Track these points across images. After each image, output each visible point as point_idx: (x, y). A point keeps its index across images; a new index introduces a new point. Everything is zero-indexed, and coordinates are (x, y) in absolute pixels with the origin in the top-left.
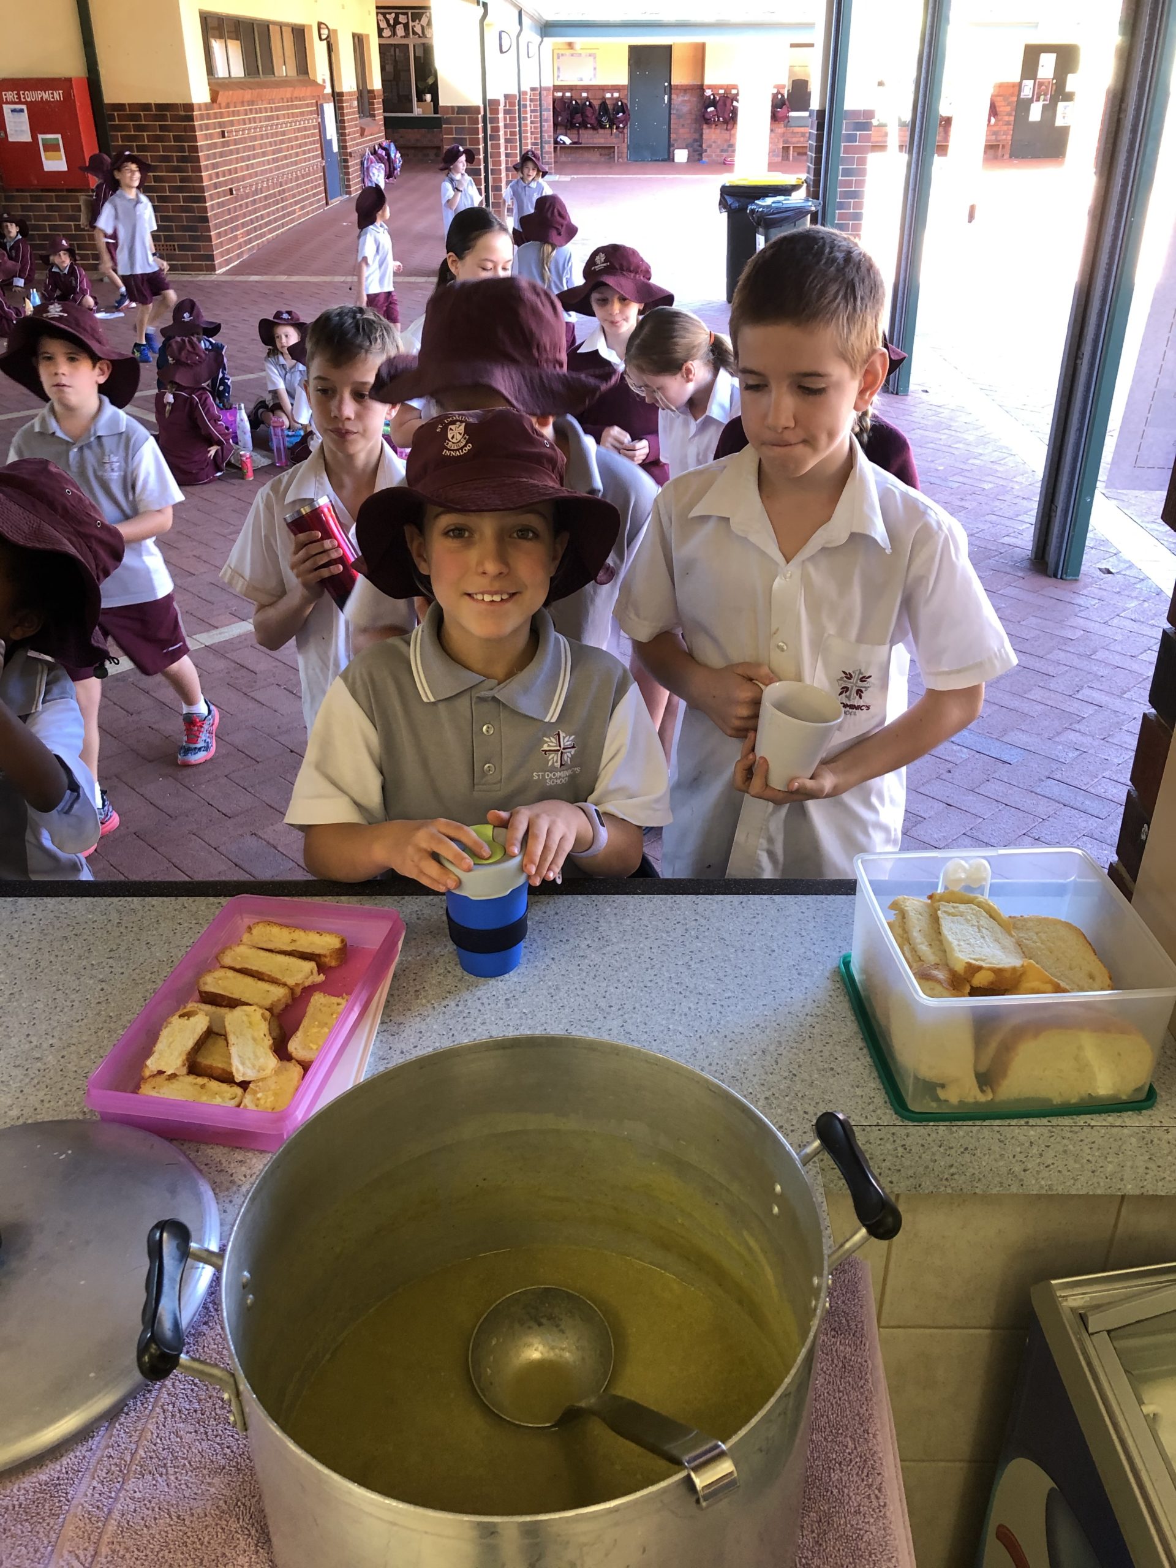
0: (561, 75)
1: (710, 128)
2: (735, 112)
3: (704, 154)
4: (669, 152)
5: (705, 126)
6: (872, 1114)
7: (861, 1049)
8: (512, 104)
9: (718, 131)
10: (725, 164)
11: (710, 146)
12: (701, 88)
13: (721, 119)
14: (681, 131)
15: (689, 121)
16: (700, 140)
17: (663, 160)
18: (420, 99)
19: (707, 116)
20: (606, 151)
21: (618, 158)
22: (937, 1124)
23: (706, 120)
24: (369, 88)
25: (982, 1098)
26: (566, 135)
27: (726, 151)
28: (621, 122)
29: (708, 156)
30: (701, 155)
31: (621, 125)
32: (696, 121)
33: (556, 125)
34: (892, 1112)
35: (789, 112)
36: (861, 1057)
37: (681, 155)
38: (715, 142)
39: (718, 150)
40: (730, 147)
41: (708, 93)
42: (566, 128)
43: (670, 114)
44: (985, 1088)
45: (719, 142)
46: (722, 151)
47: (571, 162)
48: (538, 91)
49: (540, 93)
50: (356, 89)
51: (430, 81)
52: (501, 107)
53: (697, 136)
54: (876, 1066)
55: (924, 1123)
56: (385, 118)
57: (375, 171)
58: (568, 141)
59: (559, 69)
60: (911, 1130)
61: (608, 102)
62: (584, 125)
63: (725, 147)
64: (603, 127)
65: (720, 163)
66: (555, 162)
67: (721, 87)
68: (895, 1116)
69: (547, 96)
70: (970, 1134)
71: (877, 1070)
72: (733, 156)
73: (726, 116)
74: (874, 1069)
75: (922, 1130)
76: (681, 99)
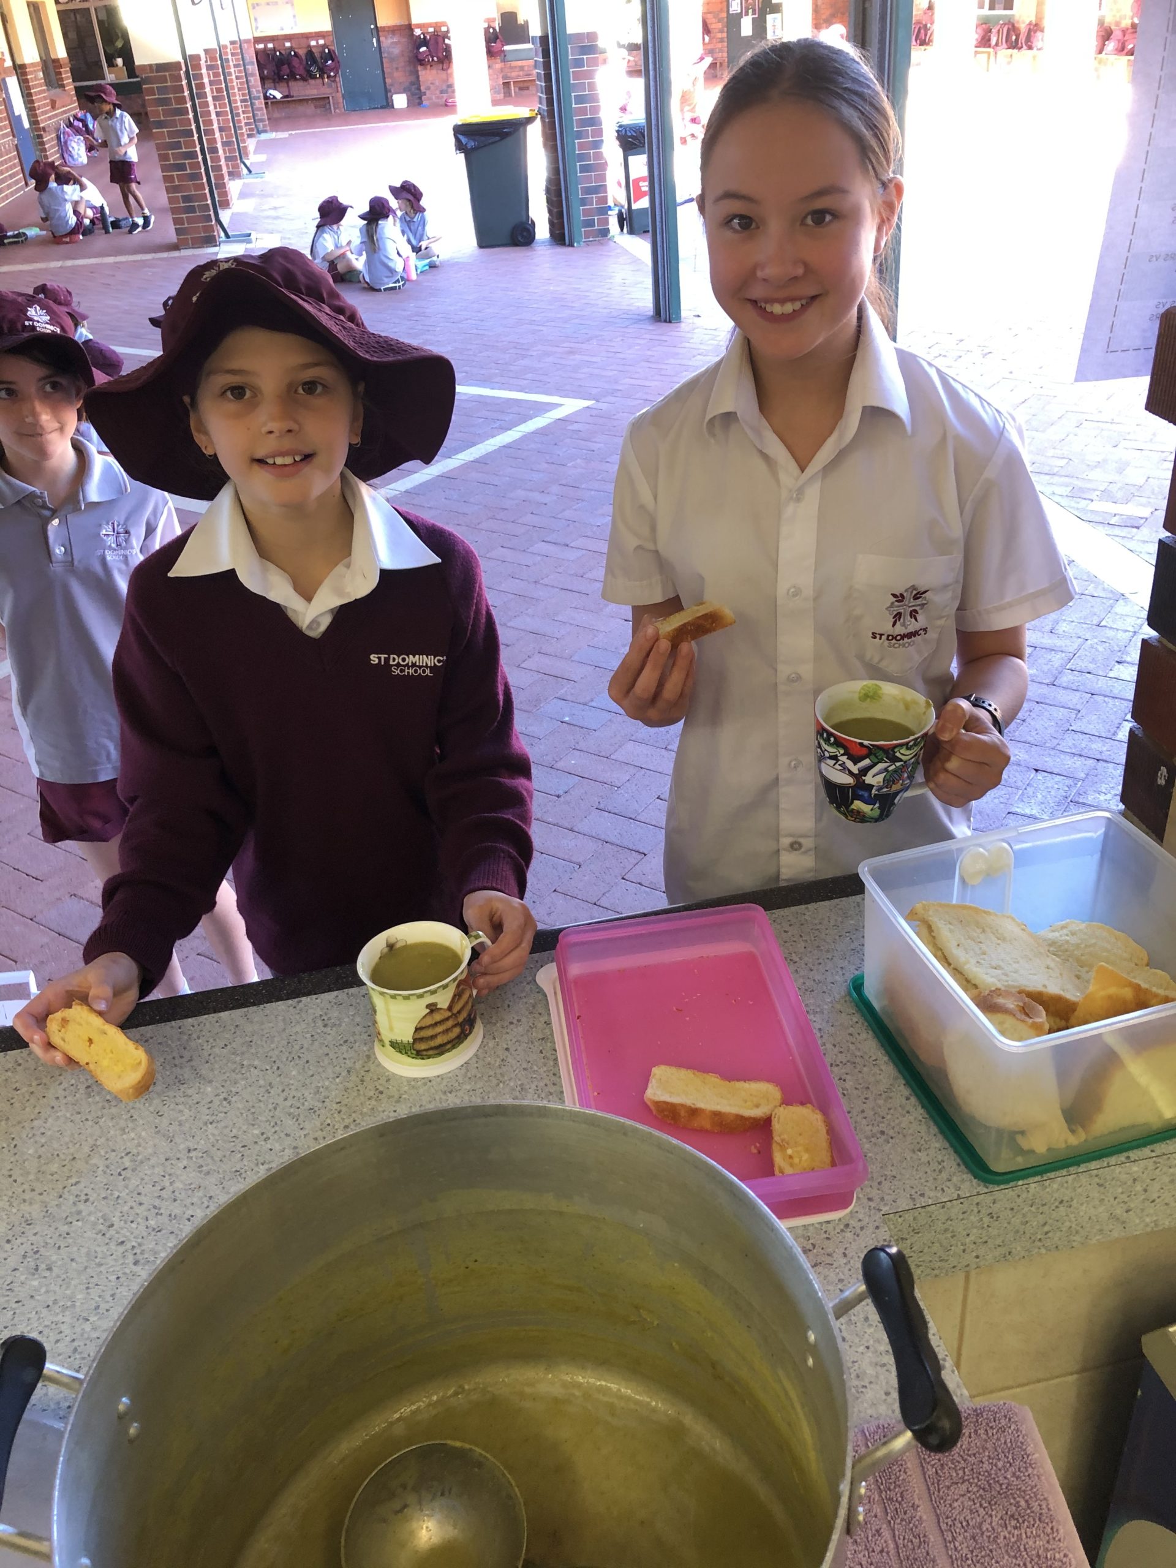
0: (259, 25)
1: (426, 69)
2: (448, 49)
3: (423, 98)
4: (387, 98)
5: (420, 68)
6: (948, 1184)
7: (908, 1099)
8: (213, 59)
9: (434, 72)
10: (446, 105)
11: (428, 88)
12: (409, 28)
13: (435, 59)
14: (396, 74)
15: (402, 64)
16: (417, 83)
17: (382, 108)
18: (111, 64)
19: (420, 57)
20: (322, 103)
21: (335, 109)
22: (1026, 1181)
23: (420, 61)
24: (53, 57)
25: (1073, 1141)
26: (275, 89)
27: (446, 92)
28: (331, 70)
29: (429, 99)
30: (420, 98)
31: (332, 74)
32: (410, 62)
33: (263, 79)
34: (970, 1176)
35: (503, 46)
36: (912, 1110)
37: (400, 101)
38: (432, 84)
39: (438, 92)
40: (448, 88)
41: (417, 32)
42: (274, 81)
43: (381, 58)
44: (1074, 1127)
45: (437, 83)
46: (442, 92)
47: (288, 117)
48: (238, 45)
49: (241, 46)
50: (38, 60)
51: (119, 44)
52: (203, 62)
53: (413, 78)
54: (932, 1117)
55: (1012, 1184)
56: (75, 87)
57: (74, 144)
58: (278, 95)
59: (256, 19)
60: (997, 1195)
61: (313, 50)
62: (292, 76)
63: (444, 87)
64: (314, 77)
65: (442, 105)
66: (269, 119)
67: (430, 25)
68: (975, 1181)
69: (248, 48)
70: (1065, 1185)
71: (936, 1123)
72: (453, 97)
73: (440, 55)
74: (931, 1123)
75: (1010, 1193)
76: (390, 41)
